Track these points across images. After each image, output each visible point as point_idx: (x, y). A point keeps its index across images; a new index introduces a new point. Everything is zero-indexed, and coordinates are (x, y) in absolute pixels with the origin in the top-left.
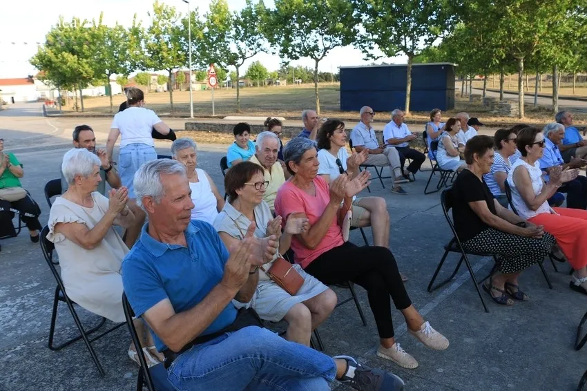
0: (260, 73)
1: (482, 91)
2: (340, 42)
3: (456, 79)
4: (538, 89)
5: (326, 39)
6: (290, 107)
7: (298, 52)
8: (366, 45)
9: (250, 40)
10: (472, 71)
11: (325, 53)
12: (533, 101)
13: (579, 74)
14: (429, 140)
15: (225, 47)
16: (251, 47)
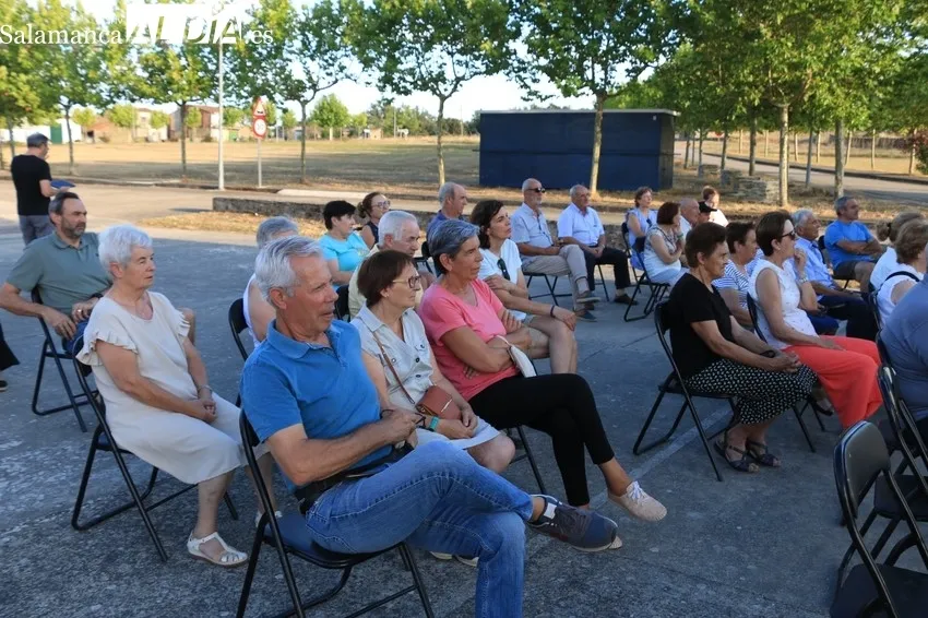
0: (336, 114)
1: (720, 159)
2: (483, 69)
3: (677, 136)
4: (813, 158)
5: (459, 62)
6: (394, 178)
7: (411, 83)
8: (527, 75)
9: (326, 57)
10: (704, 125)
11: (456, 87)
12: (803, 178)
13: (883, 135)
14: (631, 238)
15: (283, 69)
16: (328, 71)
